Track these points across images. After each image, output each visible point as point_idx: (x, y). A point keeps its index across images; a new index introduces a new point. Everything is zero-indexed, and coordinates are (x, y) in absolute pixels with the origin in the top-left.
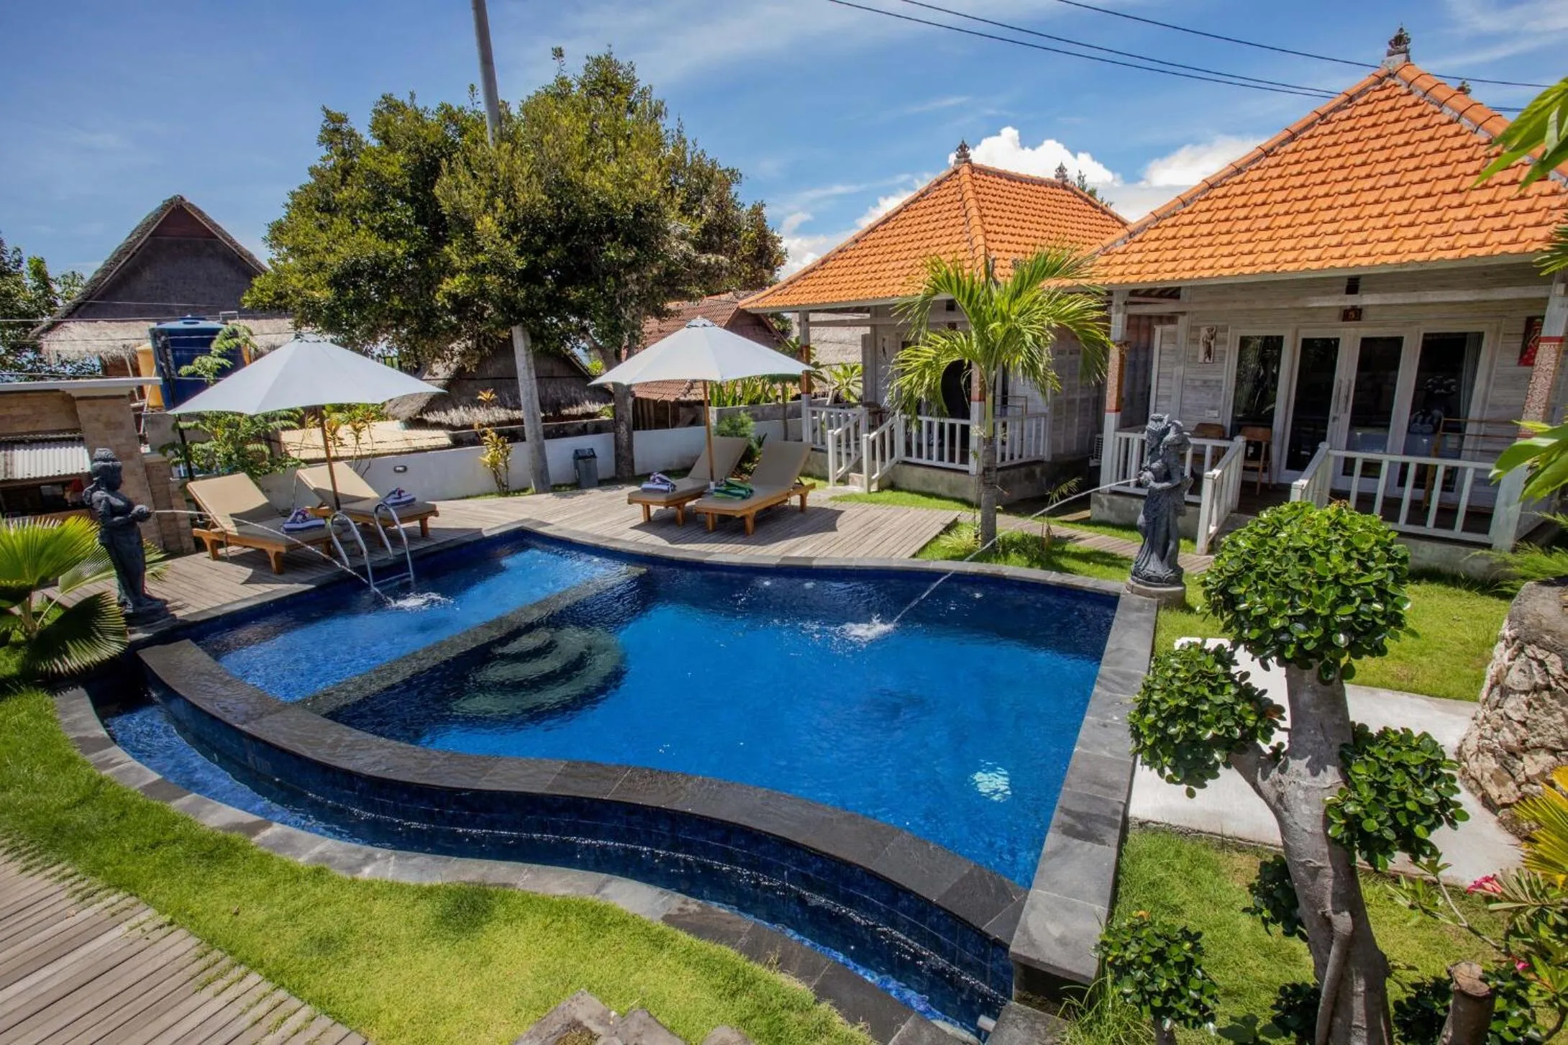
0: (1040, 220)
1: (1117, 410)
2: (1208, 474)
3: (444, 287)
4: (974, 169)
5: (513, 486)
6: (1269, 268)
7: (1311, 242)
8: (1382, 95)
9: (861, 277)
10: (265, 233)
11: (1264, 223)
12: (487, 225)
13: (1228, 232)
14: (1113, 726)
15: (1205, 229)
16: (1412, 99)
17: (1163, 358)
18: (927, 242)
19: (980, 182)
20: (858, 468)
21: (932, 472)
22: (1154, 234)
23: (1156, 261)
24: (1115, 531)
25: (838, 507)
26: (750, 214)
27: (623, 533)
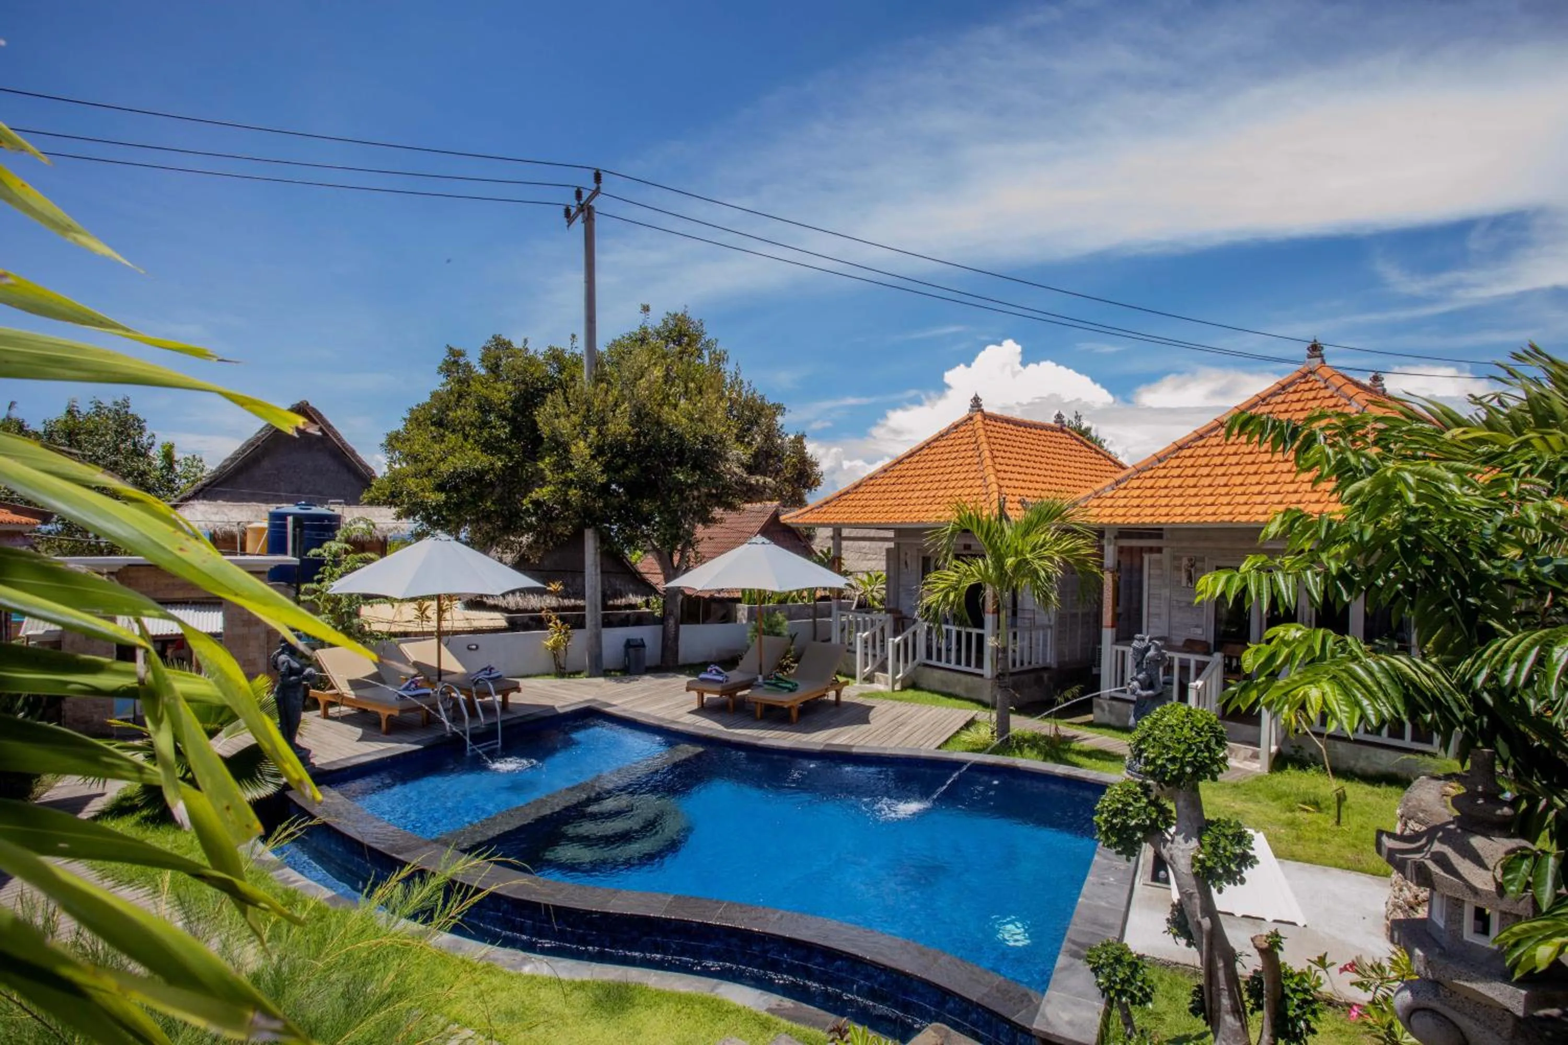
0: (1043, 460)
1: (1112, 627)
2: (1192, 684)
3: (534, 495)
4: (985, 416)
5: (569, 669)
6: (1227, 518)
7: (1259, 499)
8: (1307, 386)
9: (890, 502)
10: (383, 440)
11: (1223, 480)
12: (581, 449)
13: (1195, 486)
14: (1110, 885)
15: (1177, 482)
16: (1328, 393)
17: (1152, 582)
18: (947, 477)
19: (991, 428)
20: (883, 668)
21: (950, 674)
22: (1136, 483)
23: (1138, 506)
24: (1114, 733)
25: (868, 702)
26: (793, 442)
27: (681, 716)
